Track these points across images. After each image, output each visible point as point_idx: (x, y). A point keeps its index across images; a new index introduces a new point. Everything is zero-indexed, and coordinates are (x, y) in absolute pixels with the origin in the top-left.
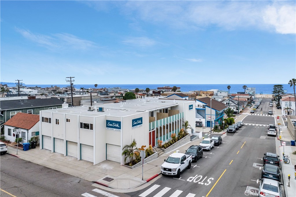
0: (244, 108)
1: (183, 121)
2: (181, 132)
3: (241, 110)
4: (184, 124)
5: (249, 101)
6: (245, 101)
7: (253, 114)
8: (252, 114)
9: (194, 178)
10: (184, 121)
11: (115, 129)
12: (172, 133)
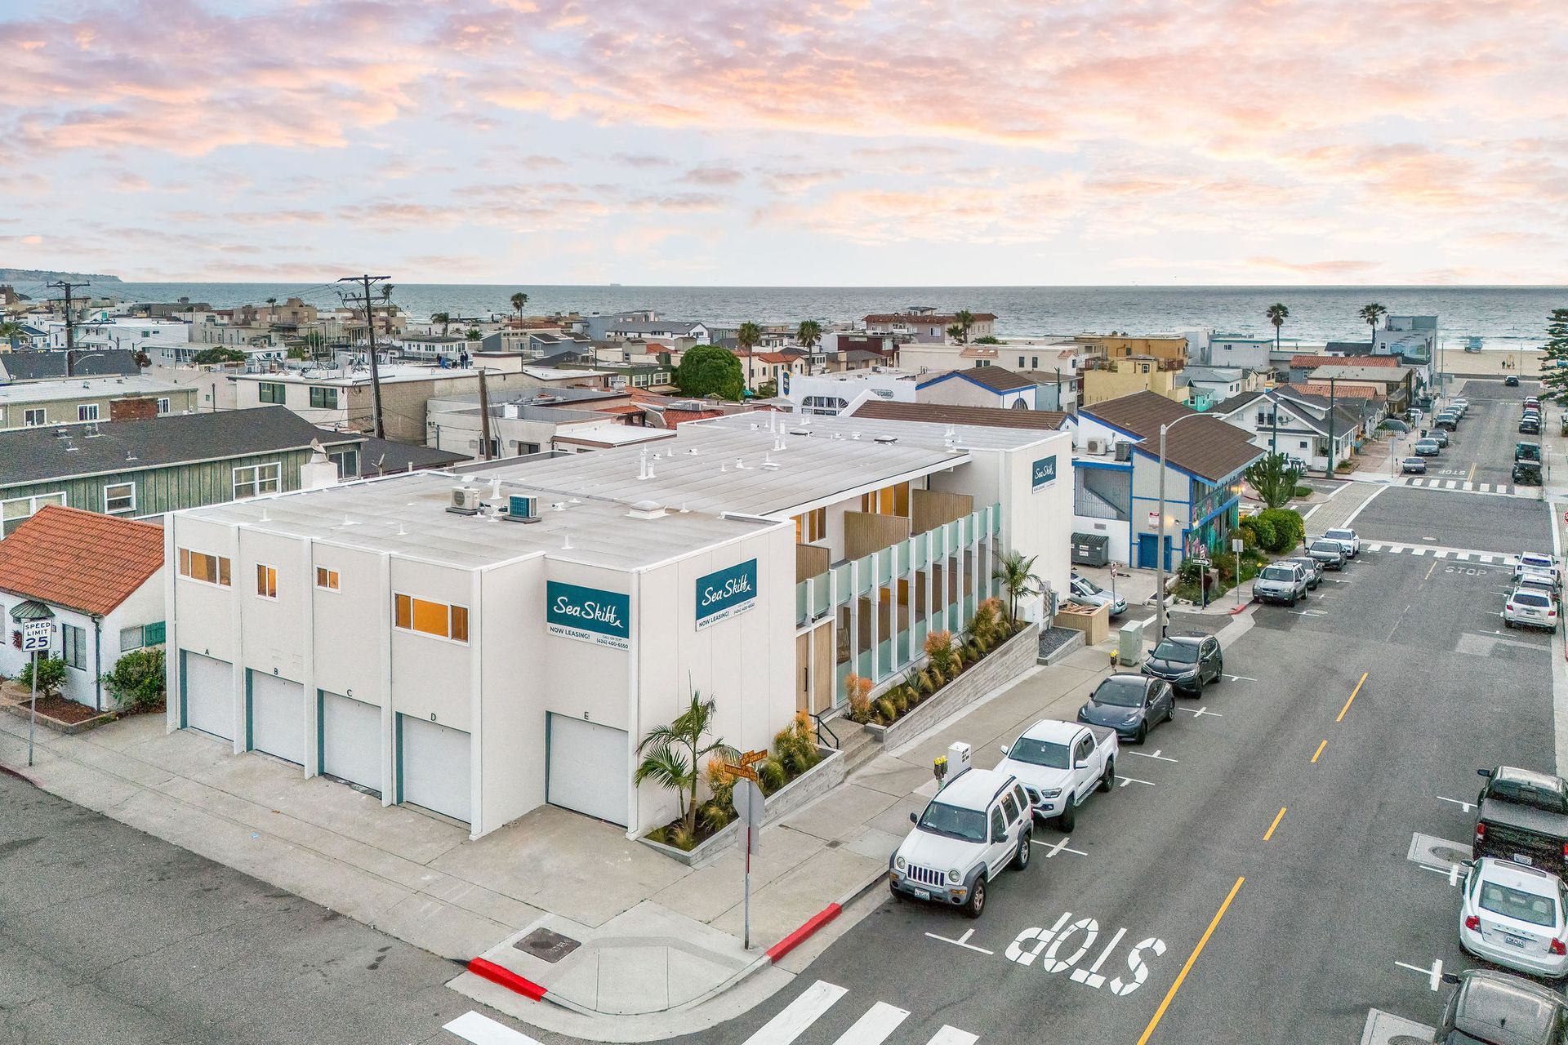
0: (1366, 440)
1: (996, 554)
2: (984, 616)
3: (1346, 453)
4: (1003, 568)
5: (1396, 397)
6: (1374, 403)
7: (1418, 482)
8: (1410, 482)
9: (1047, 936)
10: (1004, 551)
11: (594, 636)
12: (930, 628)
